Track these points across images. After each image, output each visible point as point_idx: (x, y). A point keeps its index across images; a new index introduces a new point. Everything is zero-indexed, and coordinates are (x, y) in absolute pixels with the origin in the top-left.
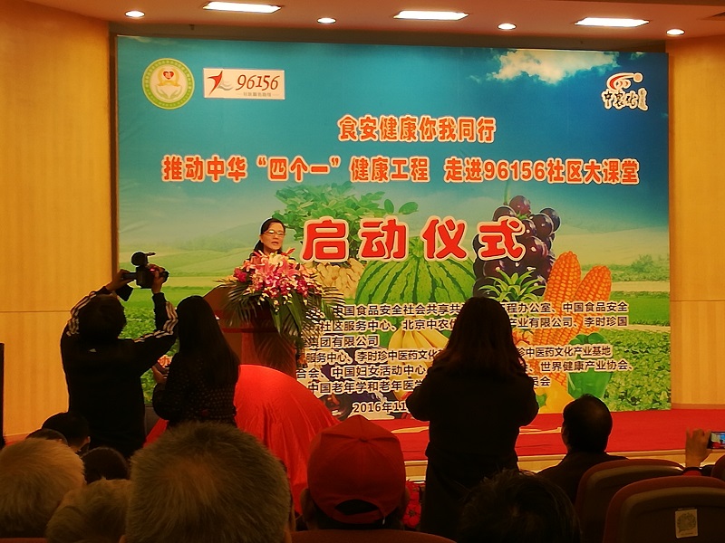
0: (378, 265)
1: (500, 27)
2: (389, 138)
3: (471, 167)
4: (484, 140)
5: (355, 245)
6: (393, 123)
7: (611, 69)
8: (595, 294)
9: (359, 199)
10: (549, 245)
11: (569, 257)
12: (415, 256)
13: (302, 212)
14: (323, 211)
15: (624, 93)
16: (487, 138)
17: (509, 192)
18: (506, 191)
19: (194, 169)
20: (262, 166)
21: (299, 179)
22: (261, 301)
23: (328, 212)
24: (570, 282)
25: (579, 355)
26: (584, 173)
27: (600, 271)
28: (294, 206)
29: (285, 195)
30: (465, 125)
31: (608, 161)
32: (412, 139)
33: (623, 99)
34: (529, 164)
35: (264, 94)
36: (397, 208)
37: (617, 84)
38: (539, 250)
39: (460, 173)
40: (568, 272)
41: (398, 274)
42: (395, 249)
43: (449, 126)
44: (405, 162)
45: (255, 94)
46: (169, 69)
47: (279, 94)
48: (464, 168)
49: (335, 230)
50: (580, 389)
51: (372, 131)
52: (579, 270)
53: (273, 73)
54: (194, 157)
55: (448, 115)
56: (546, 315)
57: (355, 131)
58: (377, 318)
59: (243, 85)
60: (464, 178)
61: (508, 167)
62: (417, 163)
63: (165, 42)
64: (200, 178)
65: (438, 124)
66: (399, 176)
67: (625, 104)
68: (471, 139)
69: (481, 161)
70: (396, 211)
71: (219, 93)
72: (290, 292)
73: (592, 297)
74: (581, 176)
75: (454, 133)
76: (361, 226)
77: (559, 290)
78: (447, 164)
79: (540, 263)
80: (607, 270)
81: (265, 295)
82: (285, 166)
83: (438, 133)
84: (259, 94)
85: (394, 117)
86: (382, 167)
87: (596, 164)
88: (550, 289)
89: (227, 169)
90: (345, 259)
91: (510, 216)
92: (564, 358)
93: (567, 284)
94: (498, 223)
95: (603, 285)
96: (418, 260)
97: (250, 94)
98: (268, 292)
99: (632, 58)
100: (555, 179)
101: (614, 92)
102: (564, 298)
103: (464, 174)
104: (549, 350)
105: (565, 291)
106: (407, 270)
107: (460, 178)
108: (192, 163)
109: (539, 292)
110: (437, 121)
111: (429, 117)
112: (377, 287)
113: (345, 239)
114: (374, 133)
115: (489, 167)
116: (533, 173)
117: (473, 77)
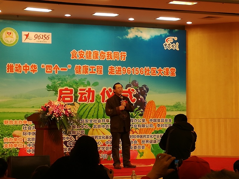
0: (84, 104)
1: (129, 19)
2: (89, 58)
3: (118, 69)
4: (123, 60)
5: (76, 97)
6: (90, 53)
7: (166, 35)
8: (161, 116)
9: (78, 80)
10: (145, 98)
11: (152, 102)
12: (98, 102)
13: (57, 85)
14: (65, 85)
15: (171, 44)
16: (124, 59)
17: (131, 79)
18: (130, 78)
19: (18, 69)
20: (43, 68)
21: (56, 73)
22: (52, 118)
23: (67, 85)
24: (152, 111)
25: (155, 138)
26: (157, 72)
27: (162, 107)
28: (54, 83)
29: (51, 79)
30: (116, 54)
31: (165, 68)
32: (97, 59)
33: (171, 46)
34: (138, 69)
35: (44, 42)
36: (91, 83)
37: (169, 41)
38: (141, 99)
39: (114, 71)
40: (151, 108)
41: (91, 108)
42: (91, 99)
43: (110, 54)
44: (94, 67)
45: (41, 41)
46: (9, 31)
47: (49, 41)
48: (115, 70)
49: (69, 92)
50: (155, 150)
51: (83, 56)
52: (155, 107)
53: (47, 34)
54: (18, 64)
55: (110, 50)
56: (144, 123)
57: (77, 55)
58: (84, 124)
59: (36, 38)
60: (115, 73)
61: (131, 69)
62: (99, 68)
63: (8, 22)
64: (20, 72)
65: (106, 54)
66: (92, 72)
67: (171, 48)
68: (118, 59)
69: (121, 67)
70: (91, 85)
71: (28, 41)
72: (63, 115)
73: (160, 117)
74: (156, 73)
75: (112, 57)
76: (79, 90)
77: (148, 114)
78: (109, 68)
79: (142, 104)
80: (165, 107)
81: (54, 116)
82: (51, 68)
83: (106, 57)
84: (42, 41)
85: (91, 51)
86: (86, 69)
87: (161, 69)
88: (145, 114)
89: (30, 69)
90: (73, 102)
91: (131, 87)
92: (150, 139)
93: (151, 112)
94: (127, 90)
95: (164, 112)
96: (99, 103)
97: (39, 41)
98: (55, 115)
99: (174, 32)
100: (147, 74)
101: (168, 44)
102: (150, 117)
103: (115, 72)
104: (144, 136)
105: (150, 115)
106: (95, 107)
107: (114, 73)
108: (17, 66)
109: (141, 115)
110: (106, 53)
111: (103, 51)
112: (84, 113)
113: (73, 95)
114: (84, 57)
115: (124, 70)
116: (139, 72)
117: (118, 37)
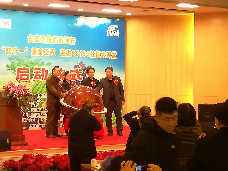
0: (39, 82)
1: (78, 10)
2: (43, 42)
3: (68, 52)
4: (72, 44)
6: (45, 38)
7: (109, 24)
9: (33, 61)
13: (16, 65)
14: (22, 64)
15: (113, 31)
17: (79, 60)
20: (3, 49)
21: (15, 54)
22: (13, 98)
23: (24, 65)
26: (101, 55)
28: (13, 63)
29: (10, 59)
30: (66, 39)
31: (108, 52)
32: (50, 43)
33: (113, 33)
34: (85, 52)
36: (45, 64)
39: (64, 54)
42: (44, 77)
44: (48, 50)
47: (9, 27)
48: (66, 53)
49: (26, 71)
53: (7, 20)
55: (61, 36)
57: (33, 40)
61: (79, 52)
62: (52, 50)
66: (46, 54)
67: (113, 35)
68: (68, 43)
69: (71, 50)
70: (45, 65)
72: (22, 95)
75: (63, 41)
76: (34, 69)
78: (61, 51)
81: (14, 96)
82: (11, 50)
83: (58, 41)
85: (45, 36)
86: (41, 51)
87: (104, 53)
90: (29, 80)
91: (79, 68)
94: (75, 70)
99: (115, 21)
100: (93, 57)
101: (110, 31)
107: (65, 56)
110: (58, 38)
111: (56, 36)
112: (38, 89)
114: (39, 41)
115: (73, 52)
116: (86, 55)
117: (69, 24)
